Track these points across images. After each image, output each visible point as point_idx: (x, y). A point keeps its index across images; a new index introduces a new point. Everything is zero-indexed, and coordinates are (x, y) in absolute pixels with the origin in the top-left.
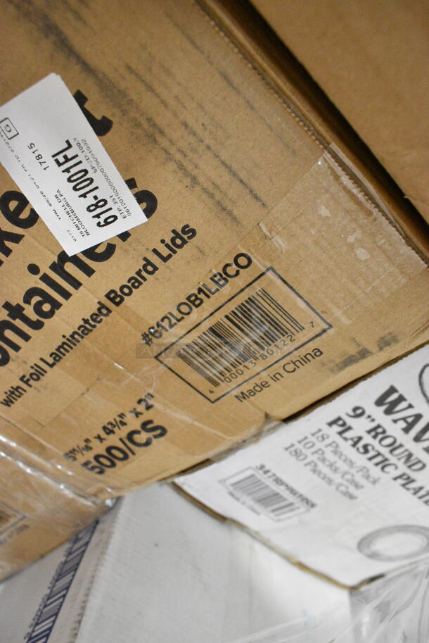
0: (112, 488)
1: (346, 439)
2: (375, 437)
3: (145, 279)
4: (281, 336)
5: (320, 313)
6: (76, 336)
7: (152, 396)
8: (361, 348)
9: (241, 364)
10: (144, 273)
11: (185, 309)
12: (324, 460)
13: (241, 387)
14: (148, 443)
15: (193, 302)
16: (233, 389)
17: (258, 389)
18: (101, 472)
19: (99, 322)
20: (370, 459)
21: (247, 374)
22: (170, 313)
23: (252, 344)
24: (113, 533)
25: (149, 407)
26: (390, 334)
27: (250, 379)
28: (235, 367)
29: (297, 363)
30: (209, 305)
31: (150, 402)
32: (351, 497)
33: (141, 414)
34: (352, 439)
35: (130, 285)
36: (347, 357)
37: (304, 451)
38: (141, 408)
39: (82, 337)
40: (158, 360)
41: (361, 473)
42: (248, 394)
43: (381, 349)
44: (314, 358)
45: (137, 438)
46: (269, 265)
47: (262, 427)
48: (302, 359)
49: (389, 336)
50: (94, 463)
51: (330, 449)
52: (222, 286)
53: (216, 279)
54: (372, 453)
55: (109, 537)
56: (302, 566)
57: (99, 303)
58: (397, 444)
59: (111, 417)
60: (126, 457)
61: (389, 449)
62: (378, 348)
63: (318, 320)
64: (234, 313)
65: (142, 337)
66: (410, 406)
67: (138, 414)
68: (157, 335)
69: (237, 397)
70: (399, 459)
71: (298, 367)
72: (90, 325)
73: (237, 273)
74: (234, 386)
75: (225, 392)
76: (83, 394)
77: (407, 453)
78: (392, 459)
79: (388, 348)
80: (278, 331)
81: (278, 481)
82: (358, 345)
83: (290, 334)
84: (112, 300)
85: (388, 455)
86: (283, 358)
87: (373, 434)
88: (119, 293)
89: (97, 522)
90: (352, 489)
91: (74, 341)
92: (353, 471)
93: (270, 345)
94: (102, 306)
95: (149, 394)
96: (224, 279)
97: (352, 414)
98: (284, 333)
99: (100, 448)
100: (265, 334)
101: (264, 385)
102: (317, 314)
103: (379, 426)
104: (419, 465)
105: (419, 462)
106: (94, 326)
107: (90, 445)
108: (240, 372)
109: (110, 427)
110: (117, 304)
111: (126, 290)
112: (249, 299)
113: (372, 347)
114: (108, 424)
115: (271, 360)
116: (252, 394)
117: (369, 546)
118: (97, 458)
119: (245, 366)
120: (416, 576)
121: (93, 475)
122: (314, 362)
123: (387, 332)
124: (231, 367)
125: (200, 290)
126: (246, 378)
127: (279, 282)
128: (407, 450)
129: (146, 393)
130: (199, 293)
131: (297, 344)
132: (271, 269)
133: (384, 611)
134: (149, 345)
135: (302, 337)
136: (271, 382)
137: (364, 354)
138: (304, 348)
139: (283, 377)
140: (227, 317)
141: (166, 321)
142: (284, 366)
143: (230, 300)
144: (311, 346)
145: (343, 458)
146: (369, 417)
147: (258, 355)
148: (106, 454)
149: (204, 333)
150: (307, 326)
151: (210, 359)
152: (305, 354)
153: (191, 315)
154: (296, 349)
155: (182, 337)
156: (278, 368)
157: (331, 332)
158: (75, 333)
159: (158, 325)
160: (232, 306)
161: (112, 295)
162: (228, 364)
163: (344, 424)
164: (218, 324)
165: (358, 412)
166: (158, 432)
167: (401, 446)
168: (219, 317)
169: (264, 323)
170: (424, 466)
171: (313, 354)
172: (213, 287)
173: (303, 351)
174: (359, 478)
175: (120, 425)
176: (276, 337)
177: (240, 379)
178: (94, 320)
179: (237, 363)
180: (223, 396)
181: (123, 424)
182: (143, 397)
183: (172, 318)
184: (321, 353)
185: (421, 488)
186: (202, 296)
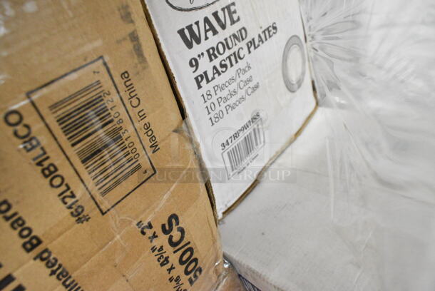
0: (216, 261)
1: (213, 78)
2: (216, 57)
3: (15, 214)
4: (102, 102)
5: (84, 63)
6: (68, 283)
7: (141, 222)
8: (128, 38)
9: (124, 142)
10: (9, 214)
11: (57, 181)
12: (226, 99)
13: (146, 147)
14: (182, 231)
15: (51, 173)
16: (146, 154)
17: (150, 133)
18: (200, 270)
19: (56, 261)
20: (232, 65)
21: (134, 139)
22: (60, 195)
23: (105, 128)
24: (248, 266)
25: (150, 226)
26: (119, 10)
27: (139, 138)
28: (126, 148)
29: (132, 95)
30: (56, 159)
31: (145, 224)
32: (257, 87)
33: (155, 233)
34: (214, 74)
35: (19, 229)
36: (134, 52)
37: (217, 111)
38: (149, 233)
39: (70, 277)
40: (106, 213)
41: (241, 75)
42: (153, 143)
43: (132, 22)
44: (130, 80)
45: (175, 239)
46: (23, 95)
47: (185, 137)
48: (128, 90)
49: (122, 11)
50: (192, 275)
51: (218, 92)
52: (38, 143)
53: (29, 147)
54: (228, 62)
55: (250, 269)
56: (298, 133)
57: (35, 259)
58: (224, 42)
59: (153, 258)
60: (191, 250)
61: (227, 49)
62: (131, 24)
63: (93, 66)
64: (71, 137)
65: (80, 224)
66: (197, 23)
67: (155, 236)
68: (80, 210)
69: (154, 152)
70: (236, 45)
71: (136, 95)
72: (58, 269)
73: (27, 126)
74: (144, 152)
75: (148, 160)
76: (127, 281)
77: (232, 37)
78: (235, 49)
79: (132, 16)
80: (97, 103)
81: (236, 136)
82: (124, 39)
83: (102, 94)
84: (34, 247)
85: (231, 52)
86: (124, 105)
87: (213, 57)
88: (27, 239)
89: (240, 276)
90: (251, 84)
91: (72, 285)
92: (238, 80)
93: (109, 114)
94: (40, 257)
95: (138, 225)
96: (31, 139)
97: (194, 68)
98: (100, 99)
99: (179, 270)
100: (98, 115)
101: (148, 127)
102: (86, 65)
103: (208, 51)
104: (243, 31)
105: (240, 30)
106: (60, 266)
107: (175, 277)
108: (131, 144)
109: (162, 260)
110: (39, 242)
111: (25, 233)
112: (58, 121)
113: (129, 29)
114: (159, 261)
115: (124, 116)
116: (154, 138)
117: (293, 84)
118: (187, 273)
119: (126, 140)
120: (316, 60)
121: (201, 277)
122: (134, 80)
123: (117, 12)
124: (125, 151)
125: (39, 164)
126: (138, 141)
127: (45, 91)
128: (230, 37)
129: (137, 227)
130: (42, 165)
131: (113, 90)
132: (28, 95)
133: (333, 86)
134: (89, 218)
135: (107, 84)
136: (146, 121)
137: (135, 38)
138: (118, 85)
139: (143, 110)
140: (73, 145)
141: (67, 200)
142: (133, 107)
143: (56, 139)
144: (118, 79)
145: (227, 84)
146: (199, 56)
147: (118, 126)
148: (185, 266)
149: (87, 168)
150: (97, 78)
151: (113, 168)
152: (125, 87)
153: (65, 177)
154: (118, 92)
155: (87, 189)
156: (133, 112)
157: (107, 59)
158: (64, 283)
159: (70, 207)
160: (63, 139)
161: (29, 246)
162: (122, 153)
163: (201, 76)
164: (79, 154)
165: (194, 63)
166: (173, 221)
167: (226, 40)
168: (72, 152)
169: (87, 114)
170: (244, 28)
171: (126, 80)
172: (38, 151)
173: (121, 87)
174: (244, 77)
175: (163, 251)
176: (102, 107)
177: (138, 146)
178: (53, 265)
179: (122, 146)
180: (151, 163)
181: (161, 248)
182: (140, 230)
183: (65, 194)
184: (126, 72)
185: (260, 36)
186: (46, 164)
